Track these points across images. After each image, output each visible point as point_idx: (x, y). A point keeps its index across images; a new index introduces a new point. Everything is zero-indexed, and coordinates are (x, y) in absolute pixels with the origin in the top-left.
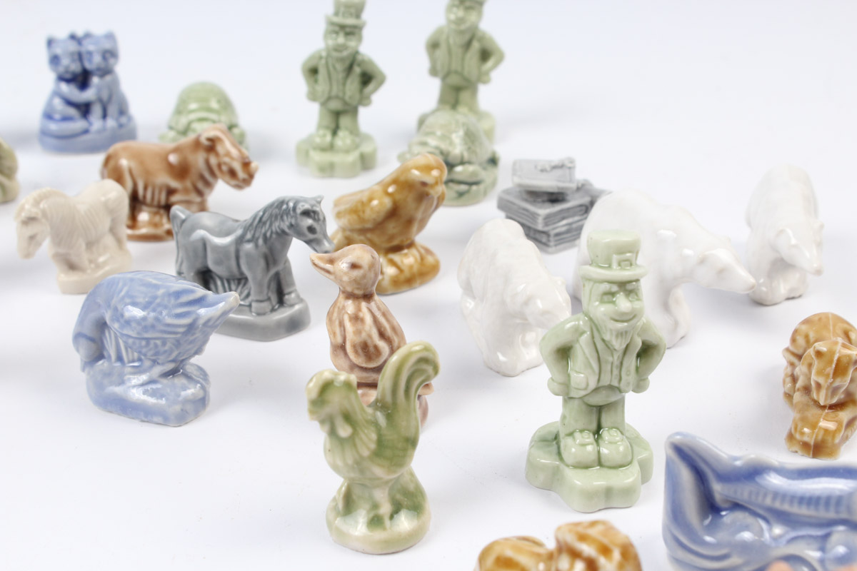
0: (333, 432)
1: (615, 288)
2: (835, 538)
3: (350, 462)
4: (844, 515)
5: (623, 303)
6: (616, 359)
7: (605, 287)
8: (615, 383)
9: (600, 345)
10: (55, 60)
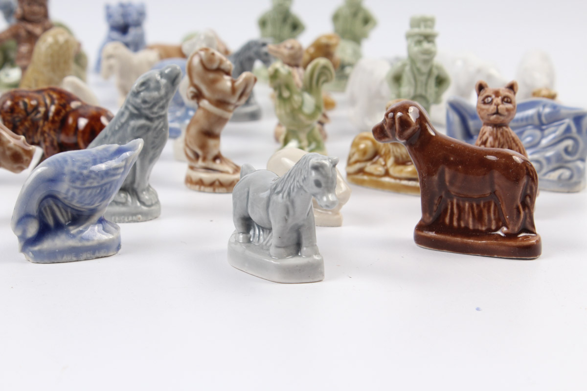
0: (280, 96)
1: (422, 38)
2: (527, 133)
3: (288, 110)
4: (530, 122)
5: (426, 45)
6: (423, 78)
7: (417, 38)
8: (423, 93)
9: (416, 72)
10: (109, 16)
